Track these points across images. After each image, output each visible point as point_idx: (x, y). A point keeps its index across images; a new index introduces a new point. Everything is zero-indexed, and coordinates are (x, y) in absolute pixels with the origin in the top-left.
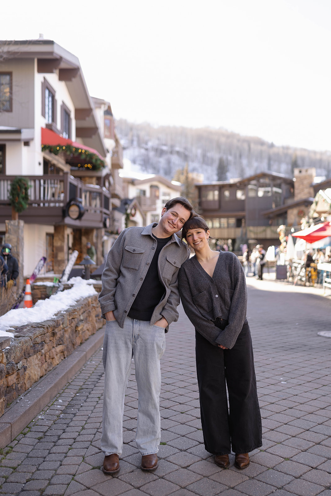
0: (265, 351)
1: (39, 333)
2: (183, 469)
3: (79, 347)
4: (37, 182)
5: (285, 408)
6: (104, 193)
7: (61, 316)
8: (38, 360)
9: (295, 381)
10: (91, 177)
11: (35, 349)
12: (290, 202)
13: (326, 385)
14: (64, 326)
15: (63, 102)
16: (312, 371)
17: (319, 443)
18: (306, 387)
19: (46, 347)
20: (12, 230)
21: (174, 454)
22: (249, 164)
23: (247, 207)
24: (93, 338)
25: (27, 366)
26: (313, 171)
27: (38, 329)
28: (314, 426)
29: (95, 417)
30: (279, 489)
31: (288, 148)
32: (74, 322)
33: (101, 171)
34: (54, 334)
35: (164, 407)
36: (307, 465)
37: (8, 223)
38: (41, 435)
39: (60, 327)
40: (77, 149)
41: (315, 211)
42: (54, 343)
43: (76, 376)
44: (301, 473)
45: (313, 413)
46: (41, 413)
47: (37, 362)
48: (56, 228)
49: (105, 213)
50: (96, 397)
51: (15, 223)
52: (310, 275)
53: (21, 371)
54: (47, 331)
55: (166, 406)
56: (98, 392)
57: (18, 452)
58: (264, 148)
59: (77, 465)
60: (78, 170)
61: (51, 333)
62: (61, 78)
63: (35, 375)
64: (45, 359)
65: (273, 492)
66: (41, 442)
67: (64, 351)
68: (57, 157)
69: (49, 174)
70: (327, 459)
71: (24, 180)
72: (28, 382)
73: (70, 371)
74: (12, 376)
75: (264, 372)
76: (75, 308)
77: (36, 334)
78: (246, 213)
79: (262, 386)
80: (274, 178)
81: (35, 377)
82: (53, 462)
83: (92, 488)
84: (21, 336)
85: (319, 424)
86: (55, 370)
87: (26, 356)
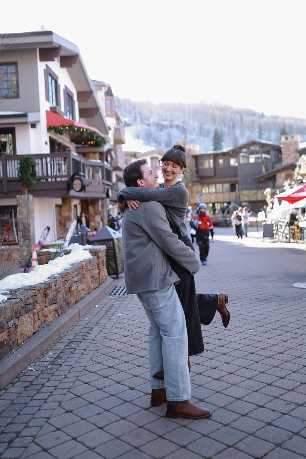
0: (240, 303)
1: (30, 295)
2: (144, 411)
3: (74, 305)
4: (44, 160)
5: (247, 353)
6: (105, 166)
7: (54, 279)
8: (30, 319)
9: (261, 329)
10: (95, 153)
11: (26, 309)
12: (278, 166)
13: (289, 332)
14: (57, 287)
15: (65, 86)
16: (279, 319)
17: (271, 384)
18: (270, 334)
19: (38, 307)
20: (22, 203)
21: (140, 397)
22: (242, 134)
23: (239, 173)
24: (88, 296)
25: (18, 324)
26: (298, 138)
27: (29, 291)
28: (269, 368)
29: (78, 367)
30: (225, 426)
31: (277, 117)
32: (67, 284)
33: (103, 146)
34: (46, 295)
35: (139, 356)
36: (255, 404)
37: (19, 198)
38: (28, 384)
39: (52, 289)
40: (79, 128)
41: (298, 174)
42: (47, 303)
43: (68, 331)
44: (248, 411)
45: (271, 357)
46: (31, 365)
47: (29, 320)
48: (63, 200)
49: (107, 185)
50: (82, 349)
51: (25, 197)
52: (293, 232)
53: (11, 329)
54: (38, 293)
55: (141, 355)
56: (85, 344)
57: (4, 400)
58: (255, 118)
59: (53, 409)
60: (82, 147)
61: (42, 294)
62: (62, 65)
63: (28, 332)
64: (38, 317)
65: (219, 429)
66: (27, 390)
67: (57, 309)
68: (62, 136)
69: (56, 152)
70: (274, 398)
71: (31, 159)
72: (20, 338)
73: (62, 327)
74: (2, 333)
75: (235, 322)
76: (68, 272)
77: (27, 296)
78: (239, 179)
79: (231, 335)
80: (263, 145)
81: (28, 333)
82: (33, 407)
83: (62, 429)
84: (13, 298)
85: (274, 367)
86: (48, 327)
87: (17, 315)
